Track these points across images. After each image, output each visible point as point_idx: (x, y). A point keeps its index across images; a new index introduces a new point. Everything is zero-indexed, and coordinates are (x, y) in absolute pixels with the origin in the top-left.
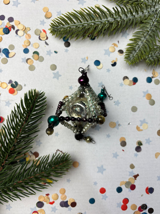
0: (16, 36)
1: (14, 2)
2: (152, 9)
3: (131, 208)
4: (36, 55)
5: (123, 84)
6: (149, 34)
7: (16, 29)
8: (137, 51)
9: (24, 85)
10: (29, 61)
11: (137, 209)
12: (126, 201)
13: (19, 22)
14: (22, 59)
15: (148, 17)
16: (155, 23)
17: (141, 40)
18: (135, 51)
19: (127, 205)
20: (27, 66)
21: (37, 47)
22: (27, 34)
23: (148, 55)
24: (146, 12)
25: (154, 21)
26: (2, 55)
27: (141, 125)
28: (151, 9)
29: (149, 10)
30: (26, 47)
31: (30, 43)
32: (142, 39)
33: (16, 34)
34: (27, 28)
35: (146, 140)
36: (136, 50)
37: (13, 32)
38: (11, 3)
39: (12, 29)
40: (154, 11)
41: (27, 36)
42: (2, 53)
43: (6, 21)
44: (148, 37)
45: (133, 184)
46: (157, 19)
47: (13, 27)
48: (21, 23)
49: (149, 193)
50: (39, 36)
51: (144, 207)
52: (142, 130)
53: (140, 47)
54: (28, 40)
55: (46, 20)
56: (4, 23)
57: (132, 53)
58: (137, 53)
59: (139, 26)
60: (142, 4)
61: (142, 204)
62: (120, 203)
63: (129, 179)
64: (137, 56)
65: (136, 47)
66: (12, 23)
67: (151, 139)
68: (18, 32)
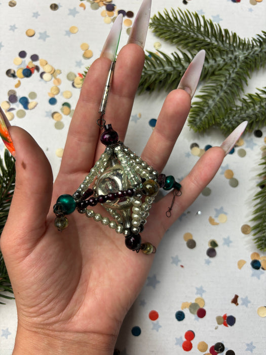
0: (40, 81)
1: (40, 33)
2: (230, 55)
3: (198, 348)
4: (66, 108)
5: (190, 154)
6: (225, 90)
7: (41, 70)
8: (207, 113)
9: (46, 149)
10: (55, 115)
11: (208, 351)
12: (190, 335)
13: (46, 62)
14: (47, 112)
15: (223, 67)
16: (233, 75)
17: (212, 97)
18: (204, 113)
19: (192, 342)
20: (53, 122)
21: (69, 96)
22: (56, 78)
23: (223, 119)
24: (221, 60)
25: (231, 72)
26: (18, 106)
27: (217, 216)
28: (227, 56)
29: (225, 57)
30: (53, 96)
31: (58, 91)
32: (215, 96)
33: (39, 78)
34: (58, 70)
35: (225, 239)
36: (205, 111)
37: (36, 74)
38: (37, 35)
39: (36, 71)
40: (233, 59)
41: (56, 81)
42: (18, 103)
43: (28, 59)
44: (222, 94)
45: (201, 307)
46: (236, 70)
47: (37, 68)
48: (49, 63)
49: (228, 325)
50: (72, 82)
51: (219, 347)
52: (217, 224)
53: (211, 107)
54: (56, 87)
55: (84, 61)
56: (25, 61)
57: (198, 115)
58: (207, 115)
59: (209, 79)
60: (214, 50)
61: (216, 343)
62: (181, 338)
63: (196, 300)
64: (206, 120)
65: (204, 106)
66: (37, 63)
67: (231, 239)
68: (45, 76)
